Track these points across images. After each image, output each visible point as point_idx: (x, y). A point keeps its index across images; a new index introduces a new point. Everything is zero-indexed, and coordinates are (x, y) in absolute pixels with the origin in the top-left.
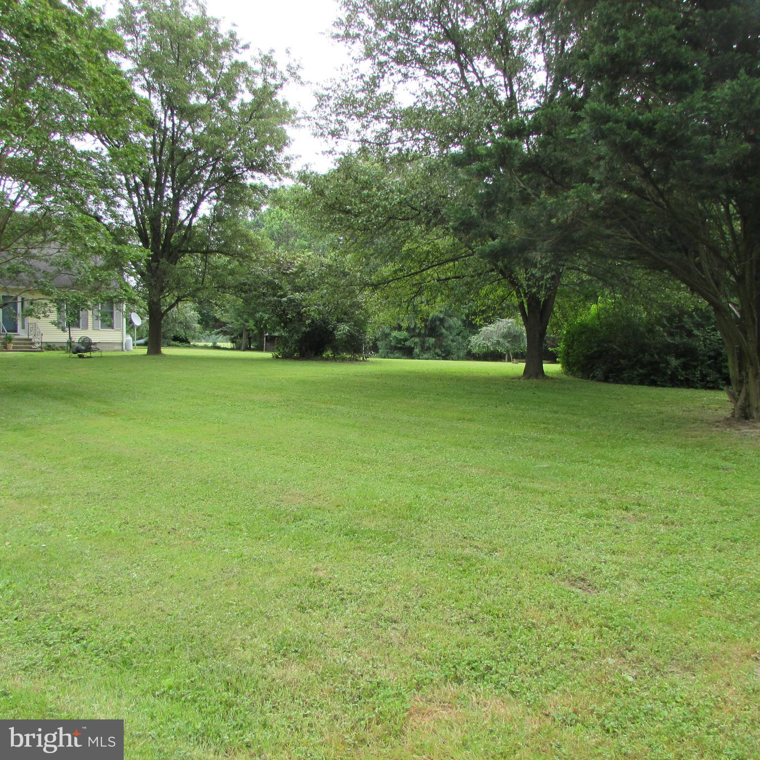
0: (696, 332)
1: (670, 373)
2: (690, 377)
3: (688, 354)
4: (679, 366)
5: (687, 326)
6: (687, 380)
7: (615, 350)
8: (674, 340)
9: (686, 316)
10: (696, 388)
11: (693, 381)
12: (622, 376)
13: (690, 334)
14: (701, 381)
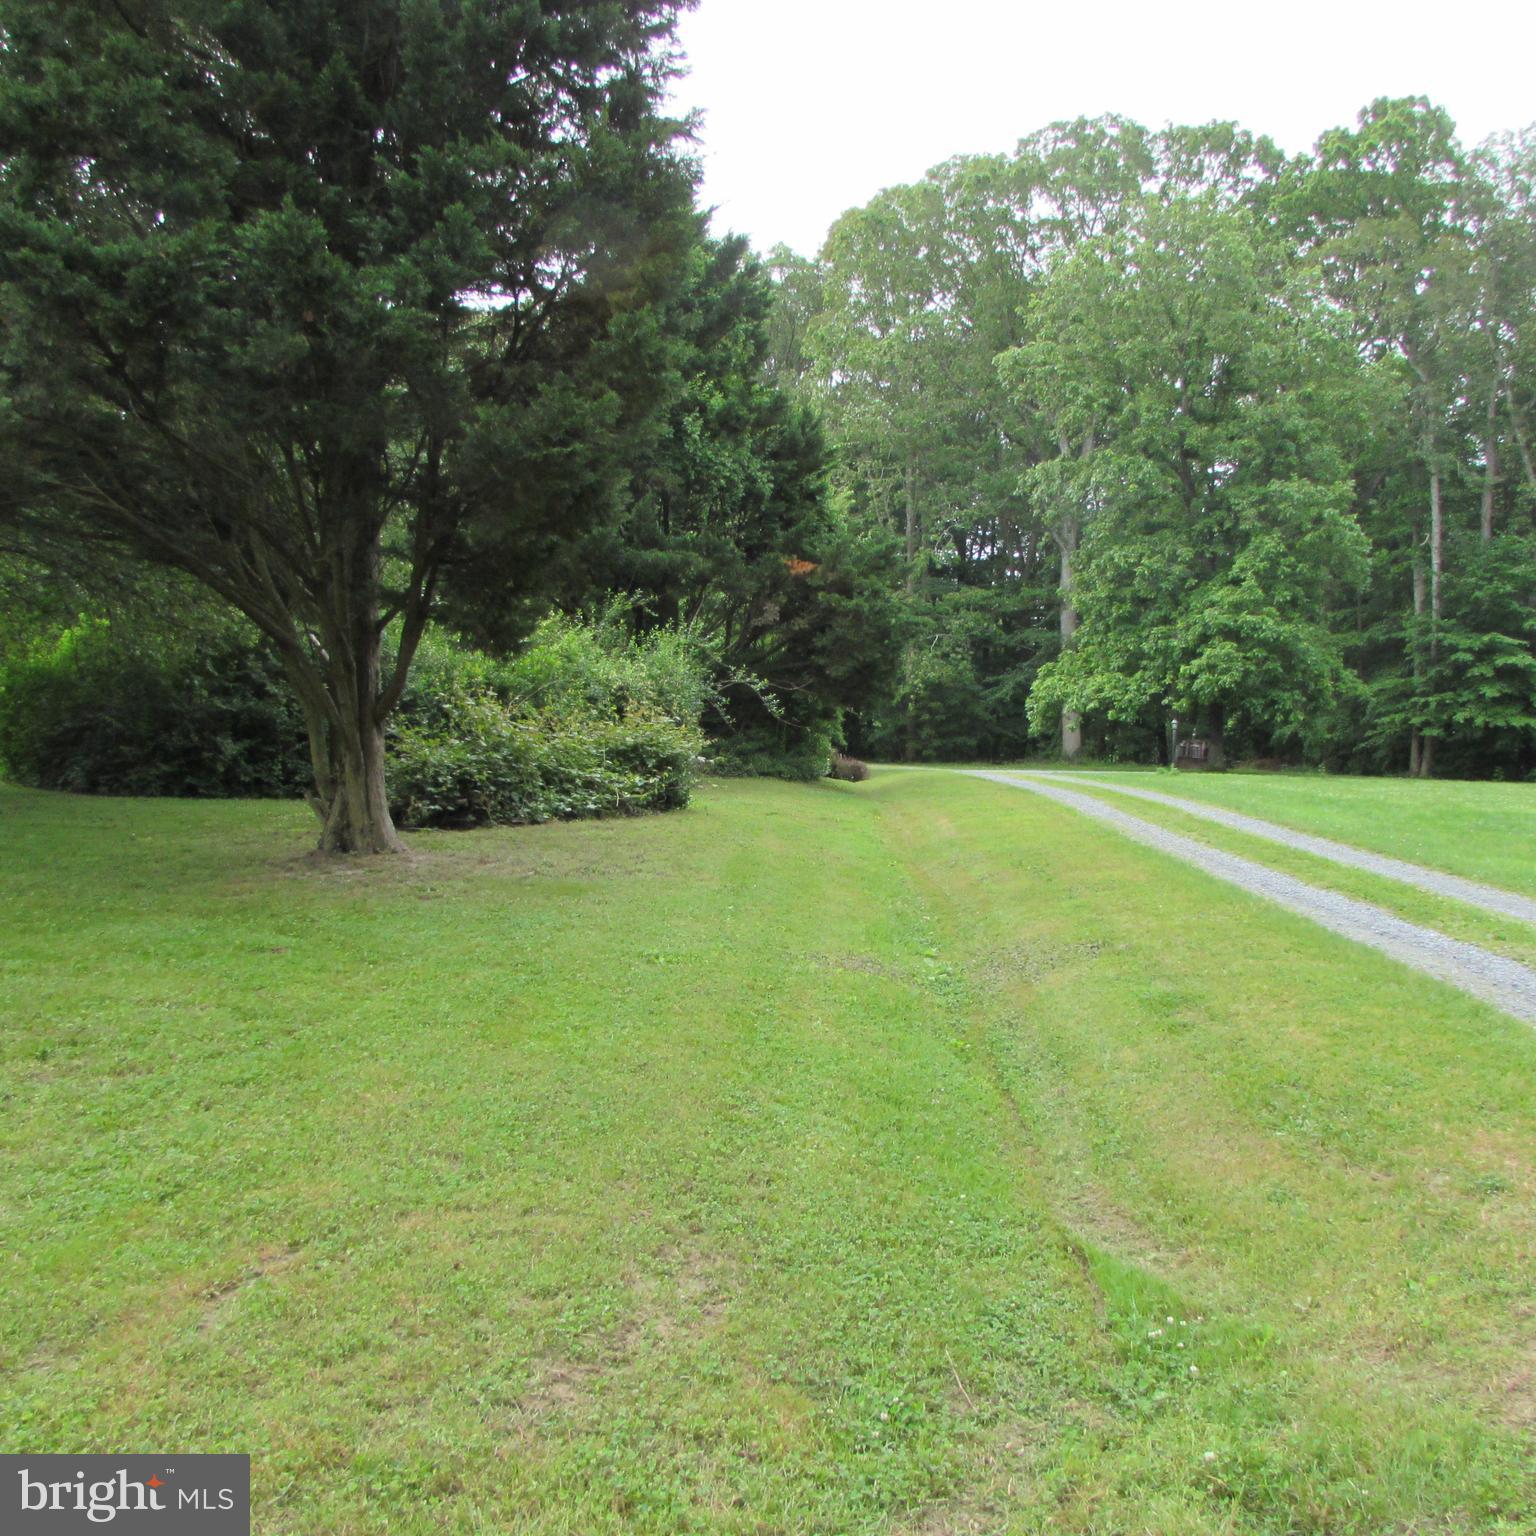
0: (271, 688)
1: (221, 769)
2: (263, 776)
3: (256, 731)
4: (241, 754)
5: (254, 676)
6: (258, 782)
7: (109, 725)
8: (230, 703)
9: (252, 656)
10: (276, 797)
11: (269, 784)
12: (126, 780)
13: (260, 692)
14: (285, 782)
